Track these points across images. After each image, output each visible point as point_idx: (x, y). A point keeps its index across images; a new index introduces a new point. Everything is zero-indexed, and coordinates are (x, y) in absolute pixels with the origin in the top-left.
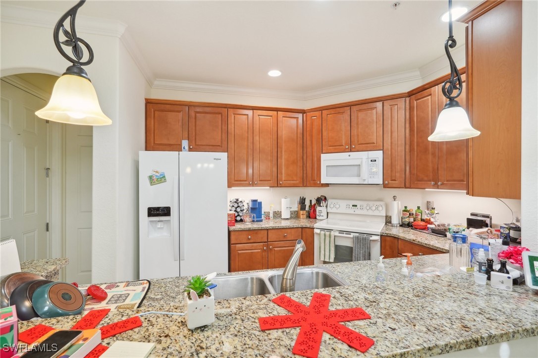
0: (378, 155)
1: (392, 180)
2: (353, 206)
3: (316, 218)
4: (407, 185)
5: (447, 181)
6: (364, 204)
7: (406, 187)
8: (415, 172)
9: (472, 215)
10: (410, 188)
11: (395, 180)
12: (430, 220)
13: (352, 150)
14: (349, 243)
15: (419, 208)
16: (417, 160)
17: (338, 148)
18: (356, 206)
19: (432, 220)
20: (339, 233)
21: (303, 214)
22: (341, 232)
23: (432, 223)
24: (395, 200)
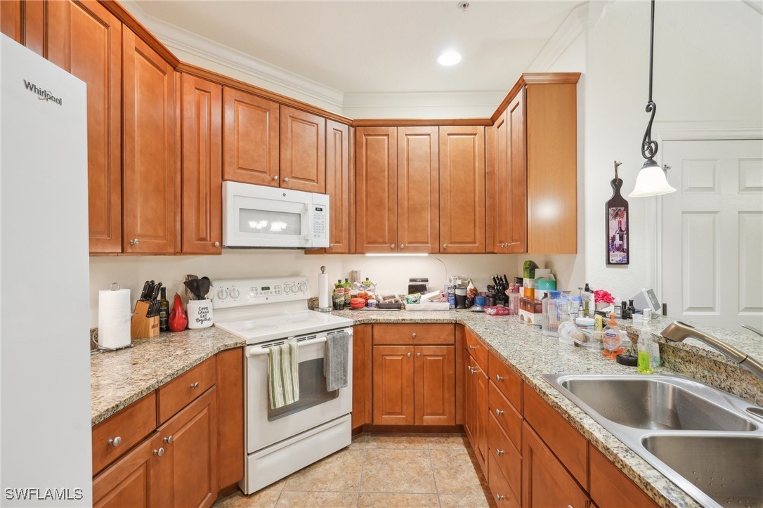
0: (324, 201)
1: (336, 242)
2: (263, 289)
3: (187, 328)
4: (353, 249)
5: (409, 243)
6: (280, 283)
7: (349, 253)
8: (364, 232)
9: (411, 280)
10: (356, 253)
11: (339, 242)
12: (366, 294)
13: (283, 185)
14: (314, 355)
15: (346, 280)
16: (367, 215)
17: (252, 175)
18: (268, 288)
19: (370, 293)
20: (298, 340)
21: (154, 327)
22: (300, 337)
23: (371, 297)
24: (323, 272)
